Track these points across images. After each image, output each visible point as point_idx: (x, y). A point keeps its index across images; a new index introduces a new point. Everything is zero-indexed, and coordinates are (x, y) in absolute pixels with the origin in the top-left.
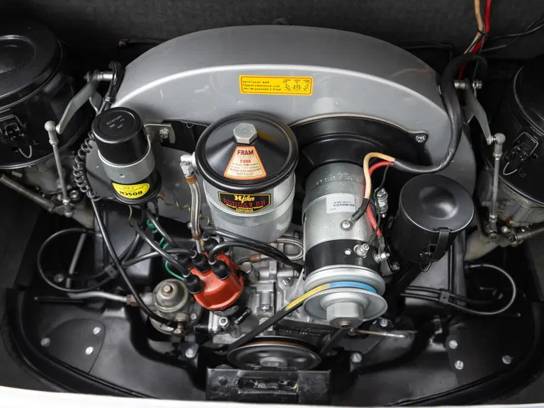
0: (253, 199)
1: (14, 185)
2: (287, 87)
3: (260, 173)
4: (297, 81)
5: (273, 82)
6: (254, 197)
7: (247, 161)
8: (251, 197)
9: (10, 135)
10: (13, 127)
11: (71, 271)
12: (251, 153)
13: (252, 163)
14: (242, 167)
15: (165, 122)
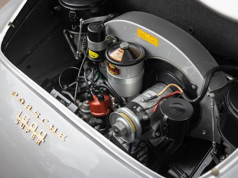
0: (114, 68)
1: (67, 39)
2: (151, 40)
3: (120, 59)
4: (154, 39)
5: (148, 36)
6: (115, 67)
7: (118, 54)
8: (114, 66)
9: (71, 19)
10: (73, 17)
11: (70, 86)
12: (122, 52)
13: (120, 55)
14: (116, 55)
15: (115, 37)
